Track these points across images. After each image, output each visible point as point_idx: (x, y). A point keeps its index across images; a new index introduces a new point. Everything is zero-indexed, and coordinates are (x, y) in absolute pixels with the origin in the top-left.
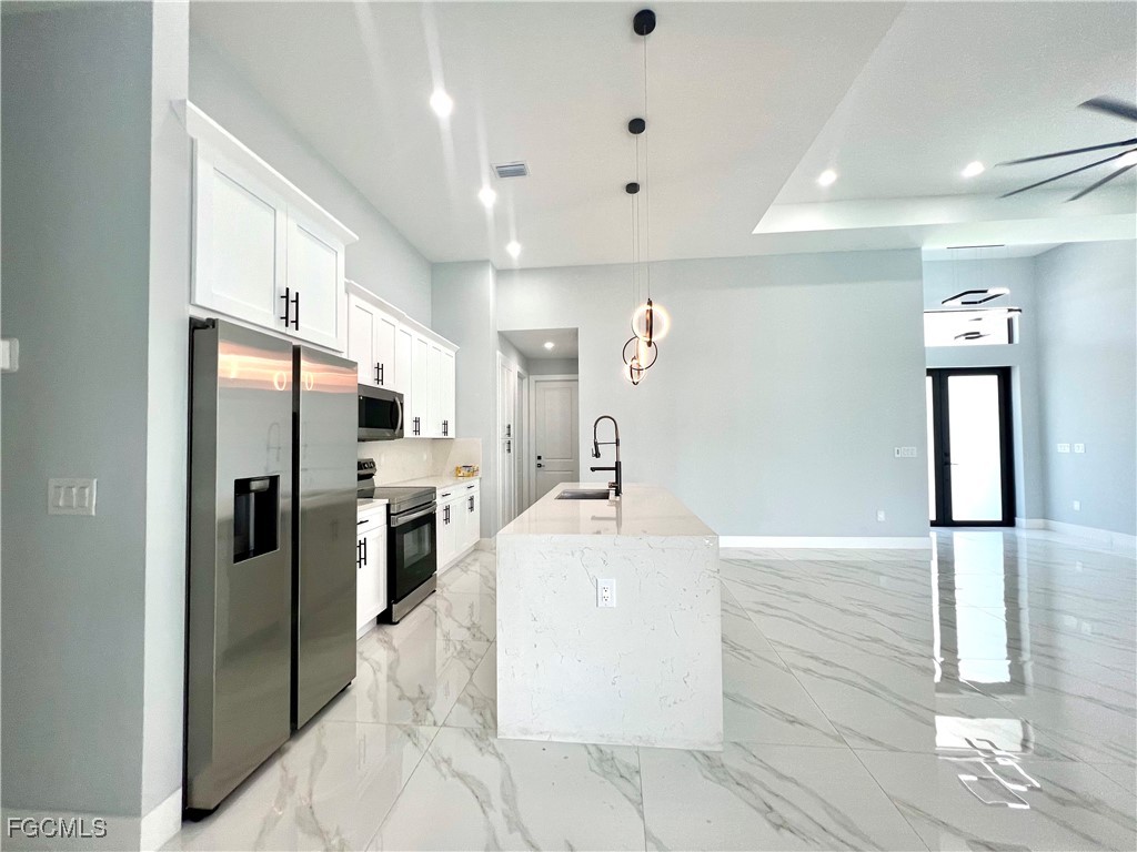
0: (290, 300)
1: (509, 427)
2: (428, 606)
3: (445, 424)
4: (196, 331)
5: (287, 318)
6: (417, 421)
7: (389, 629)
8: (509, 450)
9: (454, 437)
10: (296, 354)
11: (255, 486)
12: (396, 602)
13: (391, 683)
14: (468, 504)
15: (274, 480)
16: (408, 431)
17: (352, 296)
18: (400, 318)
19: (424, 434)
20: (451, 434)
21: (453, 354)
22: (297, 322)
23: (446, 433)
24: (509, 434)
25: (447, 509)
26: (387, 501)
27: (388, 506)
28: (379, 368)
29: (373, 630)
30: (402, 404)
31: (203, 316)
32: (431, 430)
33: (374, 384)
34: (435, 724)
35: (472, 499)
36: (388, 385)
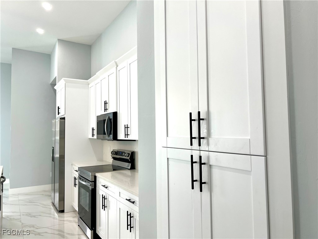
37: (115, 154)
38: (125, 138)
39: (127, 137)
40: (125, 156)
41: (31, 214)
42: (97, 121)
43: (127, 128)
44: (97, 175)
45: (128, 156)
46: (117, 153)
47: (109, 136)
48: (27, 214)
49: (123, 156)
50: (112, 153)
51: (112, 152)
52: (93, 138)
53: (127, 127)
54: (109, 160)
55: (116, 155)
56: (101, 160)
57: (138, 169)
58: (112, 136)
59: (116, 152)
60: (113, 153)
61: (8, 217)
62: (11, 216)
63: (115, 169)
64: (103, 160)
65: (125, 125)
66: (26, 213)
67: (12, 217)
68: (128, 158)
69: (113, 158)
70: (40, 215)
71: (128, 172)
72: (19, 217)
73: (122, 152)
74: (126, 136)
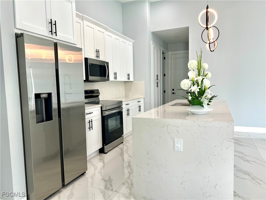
0: (52, 24)
1: (157, 76)
2: (119, 148)
3: (129, 75)
4: (17, 38)
5: (52, 31)
6: (115, 74)
7: (103, 155)
8: (157, 86)
9: (132, 80)
10: (56, 45)
11: (42, 96)
12: (106, 145)
13: (100, 174)
14: (138, 109)
15: (50, 95)
16: (111, 77)
17: (85, 21)
18: (106, 29)
19: (119, 79)
20: (132, 79)
21: (132, 44)
22: (56, 33)
23: (129, 79)
24: (157, 79)
25: (128, 110)
26: (101, 105)
27: (101, 107)
28: (97, 51)
29: (97, 155)
30: (108, 67)
31: (19, 32)
32: (122, 77)
33: (95, 58)
34: (112, 190)
35: (140, 107)
36: (102, 58)
42: (89, 63)
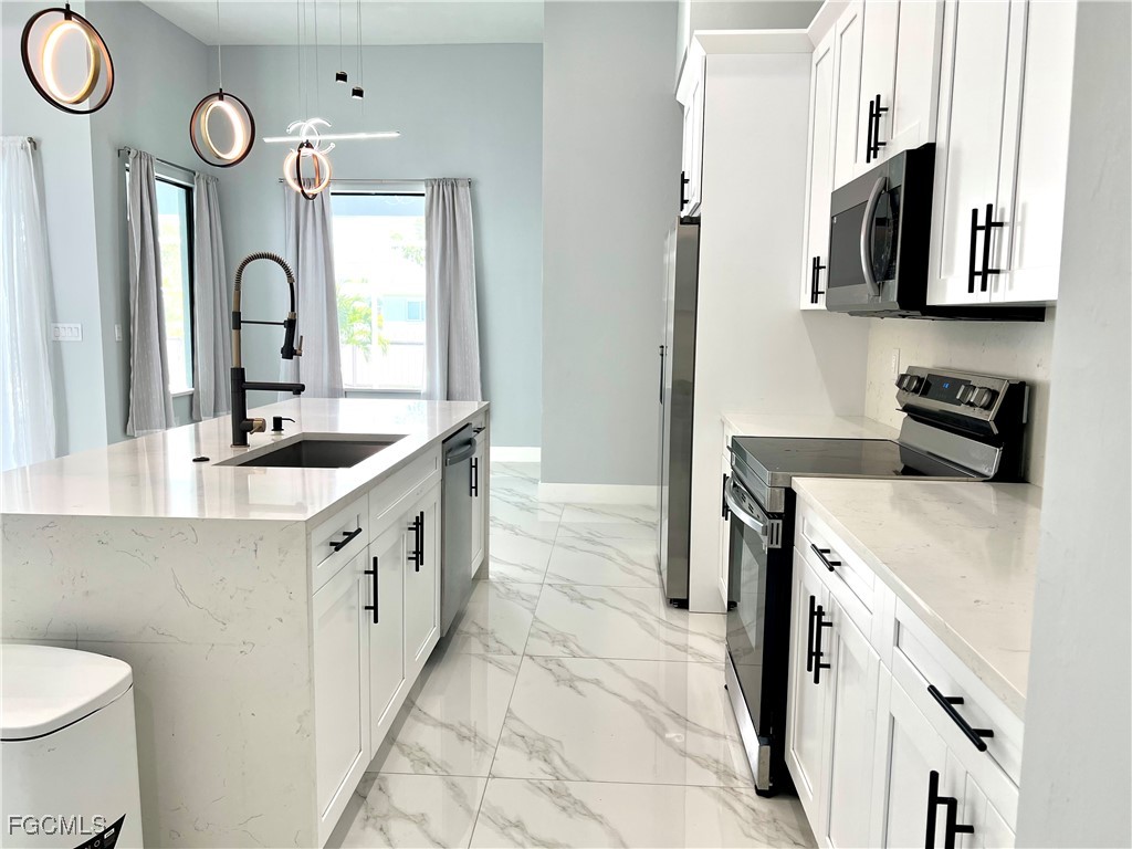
37: (916, 391)
38: (971, 289)
39: (984, 288)
40: (971, 404)
41: (577, 587)
42: (832, 218)
43: (989, 224)
44: (802, 485)
45: (988, 407)
46: (928, 385)
47: (880, 288)
48: (562, 586)
49: (959, 402)
50: (899, 384)
51: (903, 377)
52: (814, 306)
53: (986, 225)
54: (888, 419)
55: (924, 393)
56: (858, 416)
57: (1042, 481)
58: (893, 285)
59: (920, 380)
60: (905, 384)
61: (504, 581)
62: (514, 581)
63: (914, 466)
64: (863, 416)
65: (975, 212)
66: (562, 579)
67: (515, 587)
68: (989, 416)
69: (904, 409)
70: (602, 601)
71: (985, 496)
72: (534, 591)
73: (956, 383)
74: (978, 280)
